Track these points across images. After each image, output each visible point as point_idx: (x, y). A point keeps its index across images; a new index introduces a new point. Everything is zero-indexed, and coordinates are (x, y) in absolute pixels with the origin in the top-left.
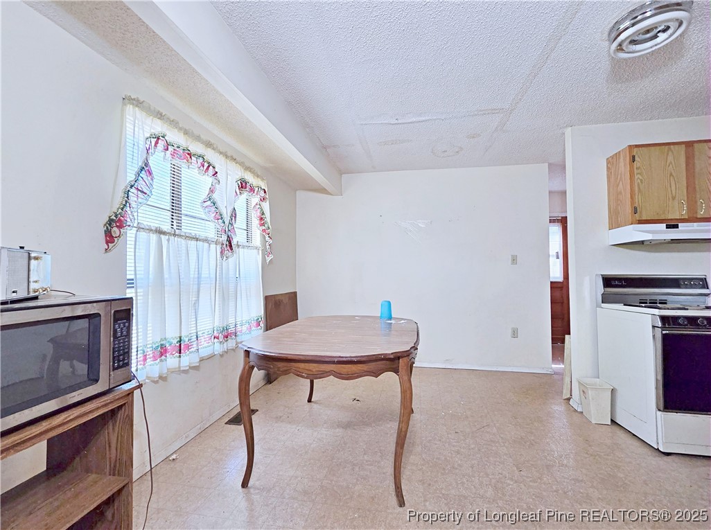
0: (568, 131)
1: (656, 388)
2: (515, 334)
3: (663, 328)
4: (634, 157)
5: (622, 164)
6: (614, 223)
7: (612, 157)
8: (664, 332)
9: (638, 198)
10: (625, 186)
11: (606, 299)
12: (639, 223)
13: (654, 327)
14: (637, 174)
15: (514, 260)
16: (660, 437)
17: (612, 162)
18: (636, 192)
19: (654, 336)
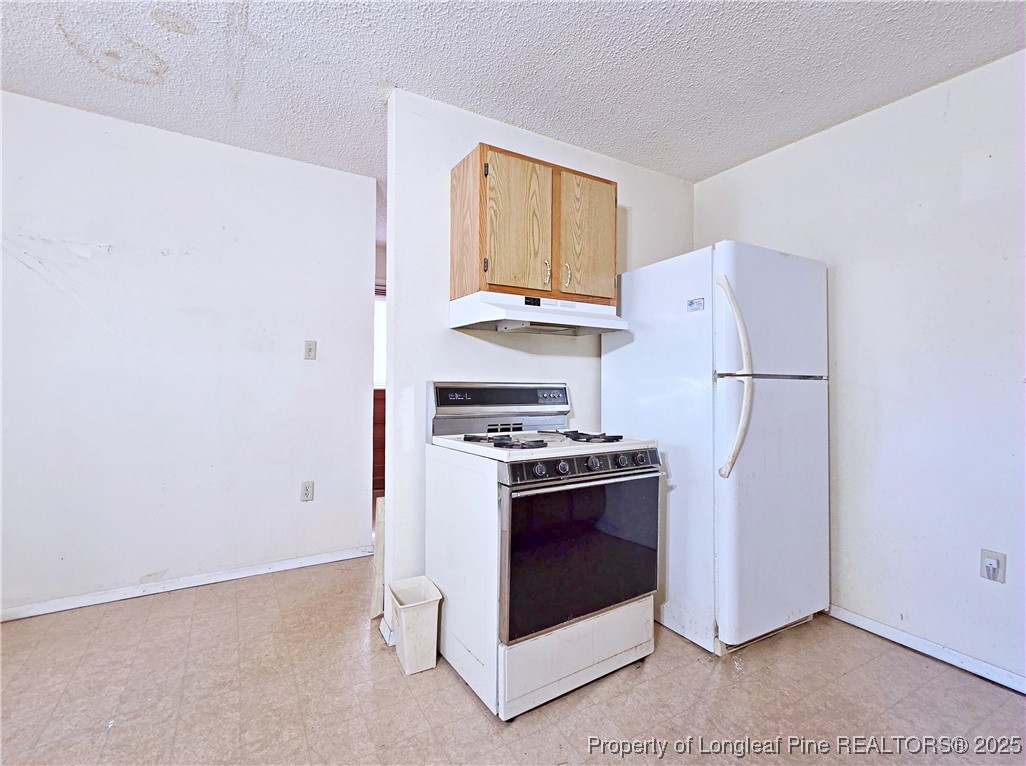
0: (393, 95)
1: (500, 600)
2: (308, 493)
3: (513, 487)
4: (486, 166)
5: (470, 180)
6: (458, 292)
7: (458, 167)
8: (515, 495)
9: (490, 243)
10: (472, 221)
11: (439, 427)
12: (490, 290)
13: (500, 484)
14: (490, 199)
15: (311, 350)
16: (501, 695)
17: (458, 174)
18: (488, 233)
19: (500, 501)
